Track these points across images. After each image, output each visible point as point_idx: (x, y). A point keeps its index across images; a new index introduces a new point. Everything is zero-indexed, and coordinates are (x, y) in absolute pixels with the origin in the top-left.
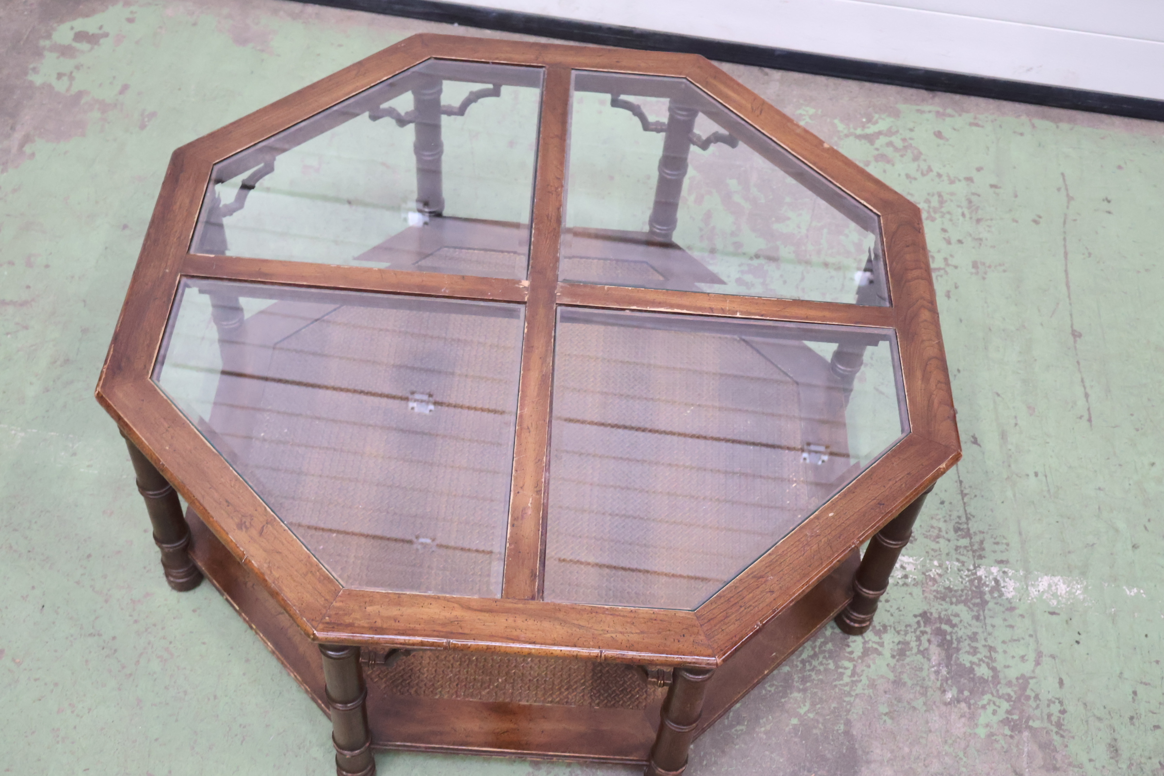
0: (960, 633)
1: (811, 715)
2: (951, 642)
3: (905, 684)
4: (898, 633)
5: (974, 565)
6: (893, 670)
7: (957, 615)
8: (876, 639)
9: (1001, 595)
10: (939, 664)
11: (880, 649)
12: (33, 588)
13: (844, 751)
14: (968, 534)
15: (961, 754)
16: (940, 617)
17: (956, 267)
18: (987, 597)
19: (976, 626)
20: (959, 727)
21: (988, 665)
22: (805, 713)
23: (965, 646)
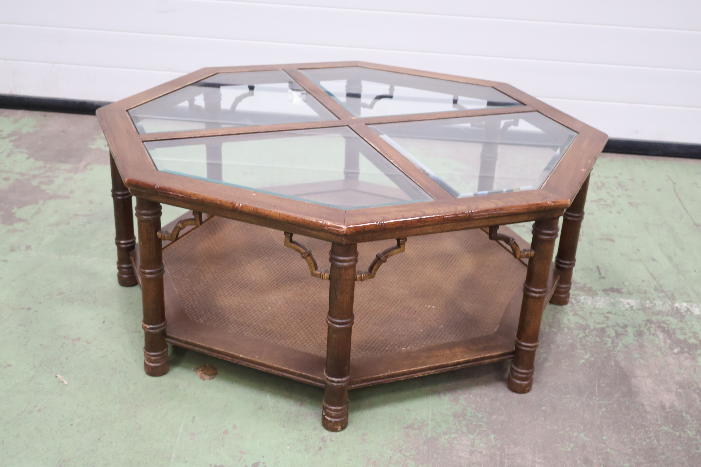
0: (674, 327)
1: (592, 359)
2: (669, 330)
3: (646, 347)
4: (635, 327)
5: (671, 302)
6: (637, 341)
7: (668, 320)
8: (623, 330)
9: (692, 313)
10: (665, 339)
11: (626, 333)
12: (98, 315)
13: (618, 373)
14: (663, 291)
15: (692, 373)
16: (658, 321)
17: (620, 204)
18: (684, 314)
19: (681, 325)
20: (687, 363)
21: (695, 339)
22: (588, 358)
23: (678, 332)
